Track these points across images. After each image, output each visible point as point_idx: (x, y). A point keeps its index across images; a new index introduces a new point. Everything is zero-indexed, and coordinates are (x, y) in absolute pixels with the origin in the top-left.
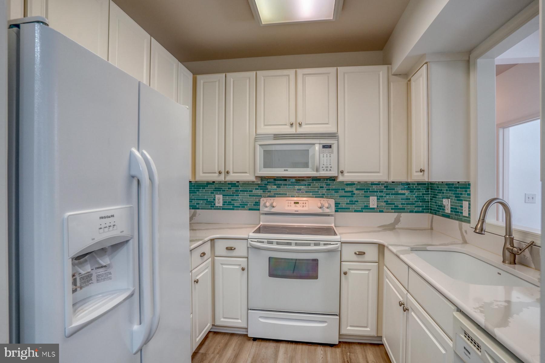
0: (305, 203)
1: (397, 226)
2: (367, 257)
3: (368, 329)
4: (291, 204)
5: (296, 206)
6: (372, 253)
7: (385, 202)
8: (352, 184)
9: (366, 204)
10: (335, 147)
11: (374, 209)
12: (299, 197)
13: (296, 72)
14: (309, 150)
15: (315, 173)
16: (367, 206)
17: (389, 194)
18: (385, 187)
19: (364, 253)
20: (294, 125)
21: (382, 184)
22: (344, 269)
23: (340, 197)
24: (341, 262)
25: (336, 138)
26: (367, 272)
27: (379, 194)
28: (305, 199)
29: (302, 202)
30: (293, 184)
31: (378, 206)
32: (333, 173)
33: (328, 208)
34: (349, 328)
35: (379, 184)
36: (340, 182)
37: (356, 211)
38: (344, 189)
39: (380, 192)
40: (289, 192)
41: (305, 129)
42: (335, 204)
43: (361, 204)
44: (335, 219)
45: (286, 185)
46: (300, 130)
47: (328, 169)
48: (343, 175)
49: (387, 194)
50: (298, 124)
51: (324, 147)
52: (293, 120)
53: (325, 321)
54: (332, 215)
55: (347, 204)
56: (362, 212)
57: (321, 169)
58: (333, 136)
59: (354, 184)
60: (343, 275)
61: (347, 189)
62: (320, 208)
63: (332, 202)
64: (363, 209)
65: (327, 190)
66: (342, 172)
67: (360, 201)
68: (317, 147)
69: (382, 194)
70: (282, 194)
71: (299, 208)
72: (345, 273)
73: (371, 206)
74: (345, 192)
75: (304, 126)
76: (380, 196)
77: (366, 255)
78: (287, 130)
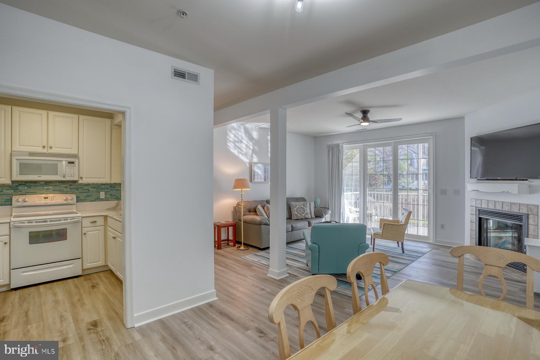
0: (54, 198)
1: (117, 208)
2: (97, 224)
3: (100, 262)
4: (42, 199)
5: (45, 200)
6: (100, 221)
7: (110, 194)
8: (88, 185)
9: (98, 196)
10: (76, 163)
11: (103, 199)
12: (48, 194)
13: (48, 113)
14: (58, 164)
15: (63, 178)
16: (99, 198)
17: (112, 190)
18: (110, 186)
19: (96, 222)
20: (46, 148)
21: (108, 185)
22: (84, 232)
23: (80, 193)
24: (82, 228)
25: (78, 158)
26: (98, 232)
27: (106, 190)
28: (51, 195)
29: (49, 197)
30: (42, 185)
31: (105, 197)
32: (75, 178)
33: (71, 200)
34: (88, 264)
35: (106, 185)
36: (80, 183)
37: (91, 201)
38: (83, 188)
39: (107, 189)
40: (39, 191)
41: (54, 151)
42: (77, 197)
43: (95, 197)
44: (76, 207)
45: (36, 186)
46: (50, 151)
47: (72, 176)
48: (82, 180)
49: (111, 190)
50: (49, 147)
51: (69, 163)
52: (45, 144)
53: (72, 263)
54: (74, 204)
55: (85, 197)
56: (95, 201)
57: (67, 176)
58: (76, 156)
59: (90, 185)
60: (83, 235)
61: (84, 188)
62: (65, 200)
63: (74, 196)
64: (96, 199)
65: (70, 189)
66: (81, 178)
67: (94, 195)
68: (64, 163)
69: (108, 190)
70: (33, 193)
71: (48, 201)
72: (85, 234)
73: (101, 198)
74: (83, 190)
75: (53, 149)
76: (107, 192)
77: (97, 223)
78: (40, 150)
